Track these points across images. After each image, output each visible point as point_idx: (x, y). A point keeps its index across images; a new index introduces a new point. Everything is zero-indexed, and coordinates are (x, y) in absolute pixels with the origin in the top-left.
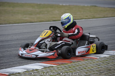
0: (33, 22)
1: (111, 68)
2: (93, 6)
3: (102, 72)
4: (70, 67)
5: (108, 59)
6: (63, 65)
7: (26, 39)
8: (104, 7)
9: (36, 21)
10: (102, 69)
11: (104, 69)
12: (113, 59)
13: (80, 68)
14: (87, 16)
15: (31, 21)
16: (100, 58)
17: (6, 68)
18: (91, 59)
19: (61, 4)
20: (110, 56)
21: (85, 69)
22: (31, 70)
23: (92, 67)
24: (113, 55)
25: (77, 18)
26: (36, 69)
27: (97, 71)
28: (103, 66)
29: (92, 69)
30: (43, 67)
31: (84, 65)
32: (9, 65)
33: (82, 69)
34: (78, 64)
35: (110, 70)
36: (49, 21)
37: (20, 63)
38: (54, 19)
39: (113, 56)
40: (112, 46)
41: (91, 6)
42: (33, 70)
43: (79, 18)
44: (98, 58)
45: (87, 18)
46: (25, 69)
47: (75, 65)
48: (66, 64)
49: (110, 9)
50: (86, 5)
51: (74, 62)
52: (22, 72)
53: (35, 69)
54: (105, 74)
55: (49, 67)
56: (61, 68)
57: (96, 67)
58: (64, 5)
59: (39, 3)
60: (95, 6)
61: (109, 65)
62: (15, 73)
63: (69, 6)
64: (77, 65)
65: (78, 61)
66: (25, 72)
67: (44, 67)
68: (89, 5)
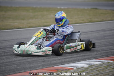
0: (21, 28)
2: (93, 9)
8: (106, 10)
9: (24, 26)
12: (91, 70)
14: (83, 20)
15: (18, 27)
16: (77, 68)
18: (66, 70)
19: (59, 7)
20: (89, 66)
39: (93, 65)
40: (97, 54)
43: (74, 22)
44: (75, 68)
45: (83, 22)
49: (112, 11)
50: (86, 8)
58: (62, 8)
59: (35, 7)
68: (90, 8)
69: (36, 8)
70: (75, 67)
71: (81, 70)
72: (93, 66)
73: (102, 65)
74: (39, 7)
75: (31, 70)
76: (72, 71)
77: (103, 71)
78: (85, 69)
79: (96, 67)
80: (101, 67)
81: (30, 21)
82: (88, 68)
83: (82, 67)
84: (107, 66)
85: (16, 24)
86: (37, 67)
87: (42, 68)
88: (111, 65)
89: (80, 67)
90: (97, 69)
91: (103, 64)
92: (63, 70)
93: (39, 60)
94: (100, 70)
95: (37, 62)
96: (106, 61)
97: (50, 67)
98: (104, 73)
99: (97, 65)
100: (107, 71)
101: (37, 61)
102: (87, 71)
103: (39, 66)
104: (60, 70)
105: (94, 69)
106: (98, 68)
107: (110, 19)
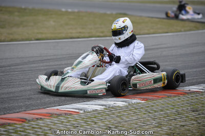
8: (141, 16)
12: (108, 115)
14: (102, 32)
16: (85, 112)
18: (66, 114)
19: (64, 10)
25: (82, 35)
34: (36, 125)
38: (39, 36)
39: (112, 107)
41: (117, 14)
43: (87, 35)
44: (82, 112)
45: (101, 35)
48: (10, 126)
50: (109, 12)
58: (70, 10)
63: (78, 12)
65: (37, 119)
68: (114, 12)
69: (25, 9)
70: (81, 110)
71: (91, 115)
72: (112, 109)
73: (127, 107)
74: (30, 7)
75: (5, 114)
76: (76, 116)
77: (127, 117)
78: (98, 114)
79: (116, 110)
80: (125, 111)
81: (14, 30)
82: (104, 112)
83: (93, 111)
84: (136, 109)
86: (16, 109)
87: (25, 111)
88: (142, 108)
89: (89, 110)
90: (119, 114)
91: (129, 105)
92: (60, 115)
93: (21, 96)
94: (123, 115)
95: (18, 100)
96: (134, 101)
97: (39, 109)
98: (129, 121)
99: (119, 107)
100: (134, 118)
101: (18, 98)
102: (101, 117)
103: (20, 107)
104: (56, 114)
105: (113, 114)
107: (146, 31)
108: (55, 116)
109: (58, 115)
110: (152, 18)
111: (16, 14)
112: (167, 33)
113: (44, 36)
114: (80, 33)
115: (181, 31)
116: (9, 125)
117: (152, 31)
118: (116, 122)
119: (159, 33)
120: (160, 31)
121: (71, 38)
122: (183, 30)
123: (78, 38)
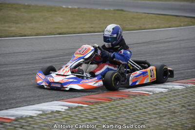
0: (25, 36)
1: (175, 109)
3: (164, 116)
4: (110, 108)
5: (166, 95)
6: (98, 105)
7: (24, 63)
8: (137, 12)
9: (29, 33)
10: (162, 111)
11: (165, 112)
12: (175, 96)
13: (126, 109)
16: (154, 94)
17: (7, 109)
18: (140, 95)
19: (64, 7)
20: (169, 91)
21: (135, 110)
22: (50, 112)
23: (145, 108)
24: (173, 89)
25: (97, 30)
26: (57, 111)
27: (154, 114)
28: (162, 106)
29: (146, 110)
30: (67, 108)
31: (132, 104)
32: (11, 104)
33: (130, 111)
34: (122, 103)
35: (174, 113)
36: (51, 34)
37: (27, 101)
38: (60, 31)
41: (114, 10)
42: (52, 112)
44: (151, 93)
46: (39, 111)
47: (117, 104)
49: (147, 14)
51: (115, 100)
52: (35, 115)
53: (55, 111)
54: (169, 119)
55: (76, 108)
56: (96, 109)
57: (151, 107)
58: (70, 7)
59: (26, 4)
60: (122, 10)
61: (171, 105)
62: (24, 116)
63: (78, 8)
64: (121, 105)
65: (120, 98)
66: (41, 115)
67: (69, 107)
68: (112, 9)
69: (29, 6)
70: (151, 92)
72: (175, 92)
73: (186, 90)
74: (33, 4)
76: (148, 97)
82: (170, 94)
83: (160, 93)
85: (13, 29)
89: (157, 92)
91: (187, 88)
94: (187, 96)
99: (178, 89)
104: (132, 95)
105: (178, 95)
106: (183, 94)
107: (150, 26)
108: (132, 97)
109: (134, 95)
110: (148, 13)
111: (22, 10)
112: (170, 27)
113: (63, 31)
114: (92, 27)
115: (181, 26)
116: (101, 103)
117: (155, 26)
118: (186, 102)
119: (163, 28)
120: (163, 26)
121: (89, 32)
122: (182, 25)
123: (95, 32)
